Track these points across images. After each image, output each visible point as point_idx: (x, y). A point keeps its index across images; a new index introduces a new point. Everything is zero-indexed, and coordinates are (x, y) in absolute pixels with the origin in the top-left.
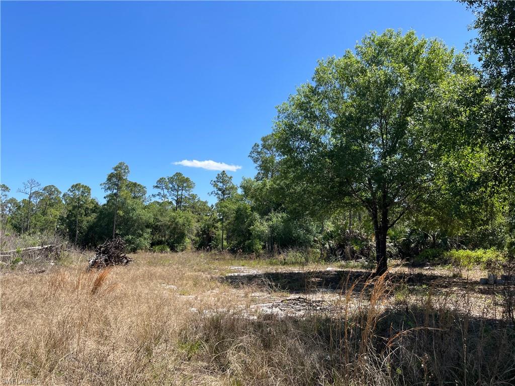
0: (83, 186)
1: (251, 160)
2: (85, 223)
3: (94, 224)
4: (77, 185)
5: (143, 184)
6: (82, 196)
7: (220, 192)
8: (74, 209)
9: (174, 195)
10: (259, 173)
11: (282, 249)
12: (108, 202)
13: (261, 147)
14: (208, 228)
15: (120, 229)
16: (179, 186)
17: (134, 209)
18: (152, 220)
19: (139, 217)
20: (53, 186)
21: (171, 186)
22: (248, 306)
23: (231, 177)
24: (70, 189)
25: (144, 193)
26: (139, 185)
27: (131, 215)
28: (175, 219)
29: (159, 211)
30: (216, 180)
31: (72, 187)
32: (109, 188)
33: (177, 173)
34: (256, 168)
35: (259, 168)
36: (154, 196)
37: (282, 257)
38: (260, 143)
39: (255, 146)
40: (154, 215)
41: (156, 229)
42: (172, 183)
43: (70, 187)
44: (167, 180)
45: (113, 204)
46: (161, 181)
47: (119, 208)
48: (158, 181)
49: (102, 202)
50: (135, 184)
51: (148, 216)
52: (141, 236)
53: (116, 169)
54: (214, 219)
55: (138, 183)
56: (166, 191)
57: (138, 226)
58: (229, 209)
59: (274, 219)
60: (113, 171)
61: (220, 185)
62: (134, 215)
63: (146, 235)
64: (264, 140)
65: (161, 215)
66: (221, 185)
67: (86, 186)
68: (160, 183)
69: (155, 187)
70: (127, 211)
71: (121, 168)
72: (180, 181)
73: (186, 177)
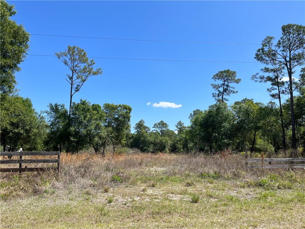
1: (189, 119)
5: (149, 127)
7: (179, 130)
9: (160, 130)
14: (175, 144)
15: (142, 145)
16: (162, 127)
17: (147, 137)
18: (153, 141)
19: (149, 140)
21: (159, 126)
23: (183, 123)
25: (150, 130)
27: (146, 139)
28: (162, 140)
29: (156, 137)
32: (136, 129)
36: (153, 131)
38: (193, 113)
39: (191, 114)
40: (154, 139)
41: (155, 144)
44: (158, 124)
45: (139, 135)
46: (155, 125)
47: (141, 137)
51: (151, 139)
52: (149, 147)
53: (140, 122)
54: (177, 140)
55: (147, 126)
56: (157, 128)
57: (148, 143)
58: (182, 137)
60: (138, 122)
62: (147, 139)
63: (151, 147)
65: (156, 139)
66: (179, 126)
68: (155, 126)
69: (153, 127)
70: (144, 138)
71: (141, 122)
72: (163, 124)
73: (165, 123)
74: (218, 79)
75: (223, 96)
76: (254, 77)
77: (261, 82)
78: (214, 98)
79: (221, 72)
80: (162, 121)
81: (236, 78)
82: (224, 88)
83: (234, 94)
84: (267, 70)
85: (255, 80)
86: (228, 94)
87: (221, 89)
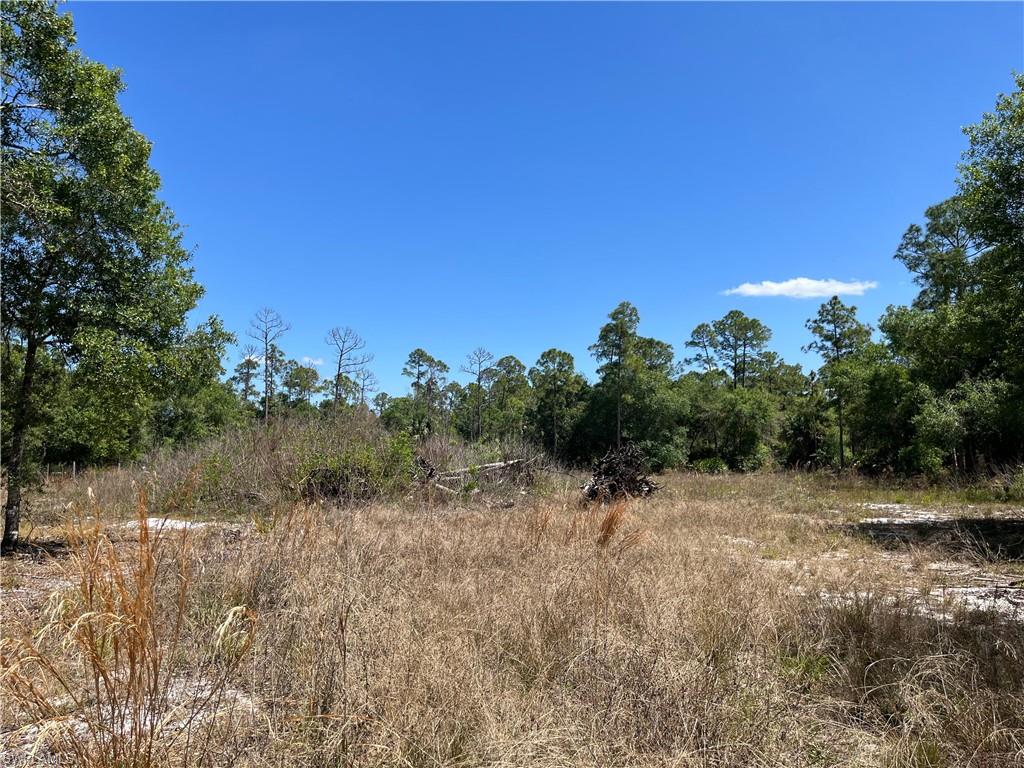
0: (560, 353)
1: (900, 265)
2: (567, 419)
3: (582, 420)
4: (550, 352)
5: (665, 341)
6: (560, 371)
7: (828, 344)
8: (547, 396)
9: (728, 356)
10: (924, 293)
11: (998, 464)
12: (604, 379)
13: (925, 231)
14: (807, 421)
15: (629, 429)
16: (737, 339)
17: (652, 390)
18: (687, 410)
19: (662, 405)
20: (511, 357)
21: (720, 339)
22: (925, 592)
23: (853, 308)
24: (539, 361)
25: (670, 357)
26: (658, 343)
27: (647, 401)
28: (734, 406)
29: (701, 390)
30: (819, 318)
31: (543, 356)
32: (604, 354)
33: (731, 312)
34: (916, 280)
35: (922, 281)
36: (688, 362)
37: (998, 483)
38: (923, 222)
39: (910, 230)
40: (691, 400)
41: (697, 426)
42: (722, 334)
43: (540, 357)
44: (713, 329)
45: (614, 382)
46: (700, 330)
47: (625, 390)
48: (694, 332)
49: (594, 379)
50: (651, 343)
51: (677, 402)
52: (668, 440)
53: (614, 316)
54: (819, 402)
55: (657, 340)
56: (711, 350)
57: (661, 422)
58: (853, 379)
59: (974, 395)
60: (609, 321)
61: (829, 327)
62: (653, 401)
63: (678, 440)
64: (934, 213)
65: (706, 398)
66: (831, 327)
67: (565, 353)
68: (699, 336)
69: (688, 344)
70: (640, 396)
71: (623, 313)
72: (739, 327)
73: (750, 319)
80: (735, 314)
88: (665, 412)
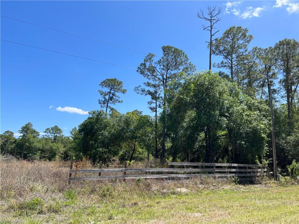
0: (10, 132)
4: (8, 131)
5: (38, 131)
6: (10, 136)
7: (73, 136)
9: (53, 136)
12: (21, 139)
14: (67, 151)
15: (26, 151)
16: (55, 132)
17: (33, 143)
18: (41, 148)
21: (52, 132)
25: (39, 135)
27: (32, 145)
28: (52, 147)
31: (5, 132)
32: (22, 133)
40: (42, 145)
41: (43, 151)
42: (52, 130)
43: (4, 132)
44: (50, 129)
45: (24, 140)
46: (48, 129)
47: (26, 142)
48: (46, 130)
51: (39, 145)
52: (36, 154)
53: (26, 125)
55: (36, 131)
56: (49, 134)
57: (35, 150)
62: (33, 145)
63: (38, 154)
65: (46, 145)
67: (12, 132)
69: (44, 132)
70: (30, 143)
71: (29, 125)
72: (56, 130)
73: (59, 128)
74: (106, 86)
75: (108, 104)
76: (136, 89)
77: (142, 94)
78: (100, 105)
79: (108, 80)
80: (56, 127)
81: (123, 88)
82: (109, 96)
83: (120, 103)
84: (149, 84)
85: (137, 92)
86: (114, 103)
87: (107, 97)
88: (36, 148)
